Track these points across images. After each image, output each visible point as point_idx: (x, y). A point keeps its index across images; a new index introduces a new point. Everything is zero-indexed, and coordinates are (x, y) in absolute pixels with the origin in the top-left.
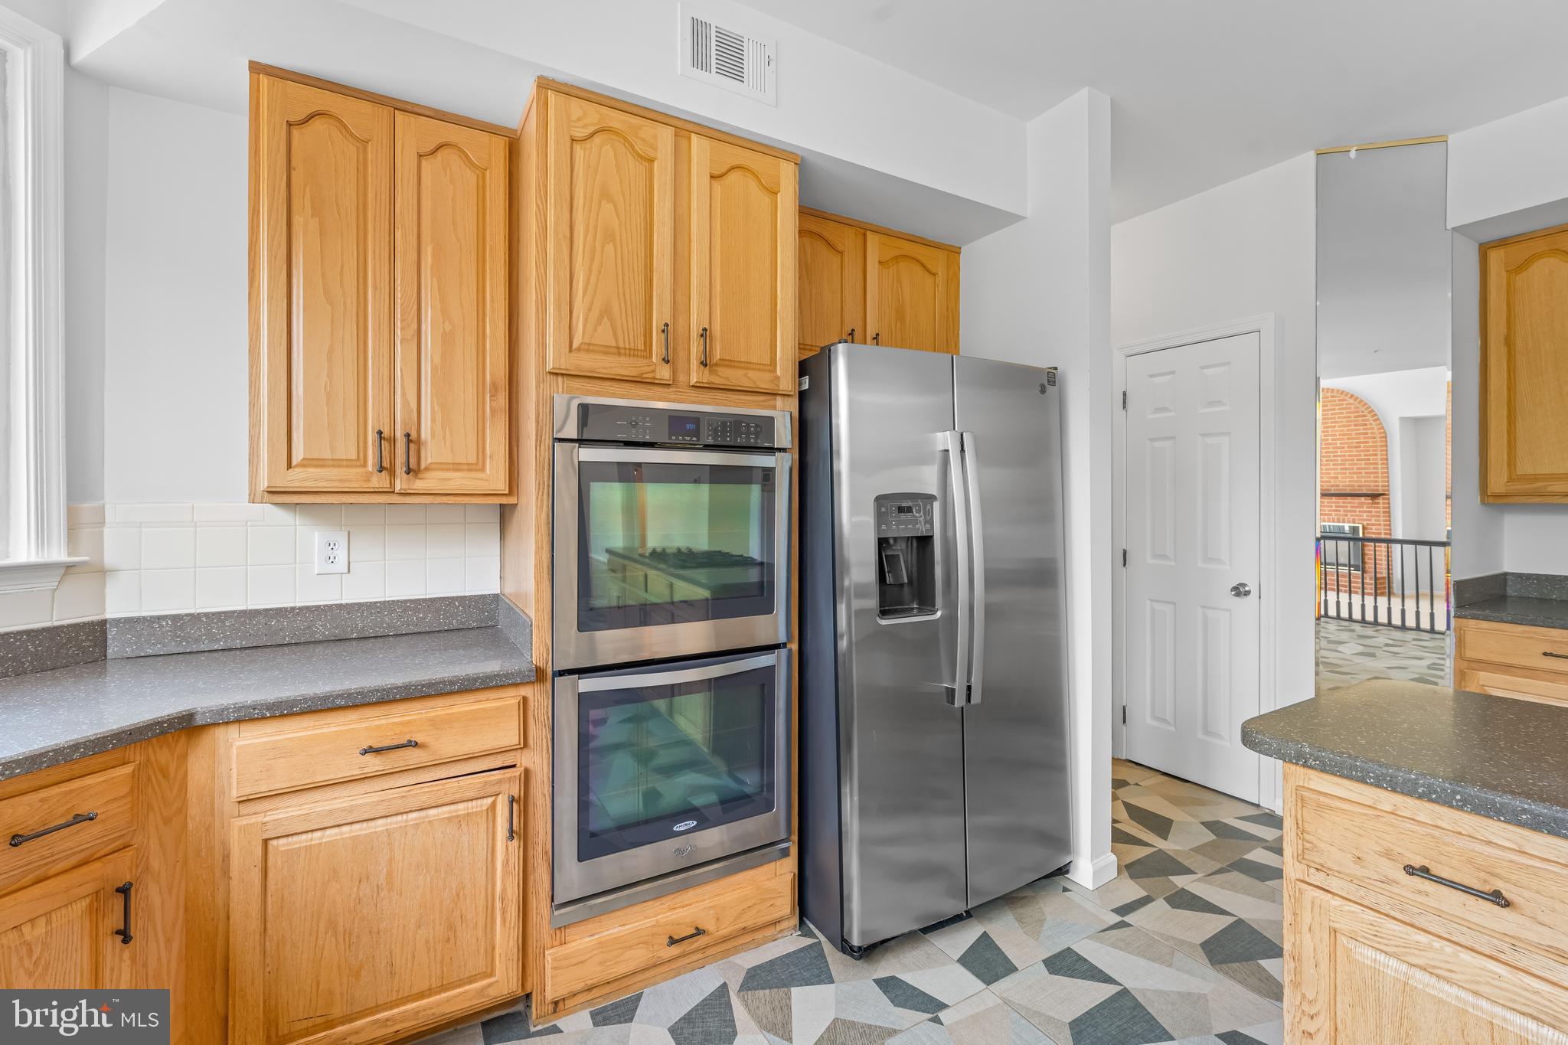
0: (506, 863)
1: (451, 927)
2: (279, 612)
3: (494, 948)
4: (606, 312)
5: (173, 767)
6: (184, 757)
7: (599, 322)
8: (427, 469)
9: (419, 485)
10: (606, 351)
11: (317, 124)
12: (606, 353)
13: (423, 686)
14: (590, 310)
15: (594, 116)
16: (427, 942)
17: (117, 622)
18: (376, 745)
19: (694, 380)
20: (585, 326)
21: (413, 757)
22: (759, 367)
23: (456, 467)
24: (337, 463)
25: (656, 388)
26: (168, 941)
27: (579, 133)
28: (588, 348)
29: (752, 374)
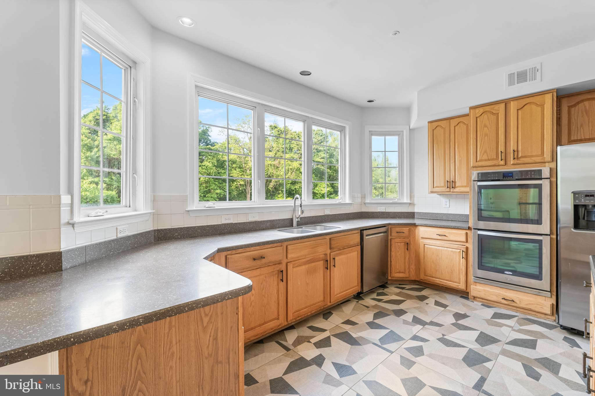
0: (462, 263)
1: (452, 271)
2: (438, 214)
3: (460, 279)
4: (486, 152)
5: (414, 230)
6: (415, 230)
7: (483, 154)
8: (457, 187)
9: (455, 190)
10: (486, 160)
11: (437, 128)
12: (486, 161)
13: (447, 226)
14: (481, 152)
15: (481, 110)
16: (448, 271)
17: (416, 212)
18: (439, 234)
19: (512, 163)
20: (480, 156)
21: (445, 238)
22: (537, 156)
23: (463, 187)
24: (441, 187)
25: (501, 166)
26: (413, 254)
27: (477, 116)
28: (481, 160)
29: (532, 158)
